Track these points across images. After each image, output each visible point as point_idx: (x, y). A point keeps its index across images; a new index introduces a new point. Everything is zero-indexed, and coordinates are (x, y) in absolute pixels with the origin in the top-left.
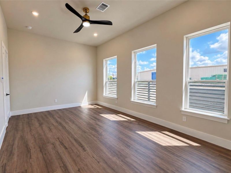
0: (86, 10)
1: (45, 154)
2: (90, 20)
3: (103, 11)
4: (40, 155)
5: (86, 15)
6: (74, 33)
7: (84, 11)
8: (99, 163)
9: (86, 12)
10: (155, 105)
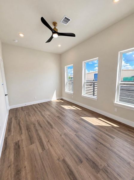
0: (55, 24)
1: (30, 131)
2: (58, 32)
3: (66, 24)
4: (27, 132)
5: (55, 28)
6: (46, 42)
7: (53, 25)
8: (61, 136)
9: (55, 25)
10: (96, 98)
